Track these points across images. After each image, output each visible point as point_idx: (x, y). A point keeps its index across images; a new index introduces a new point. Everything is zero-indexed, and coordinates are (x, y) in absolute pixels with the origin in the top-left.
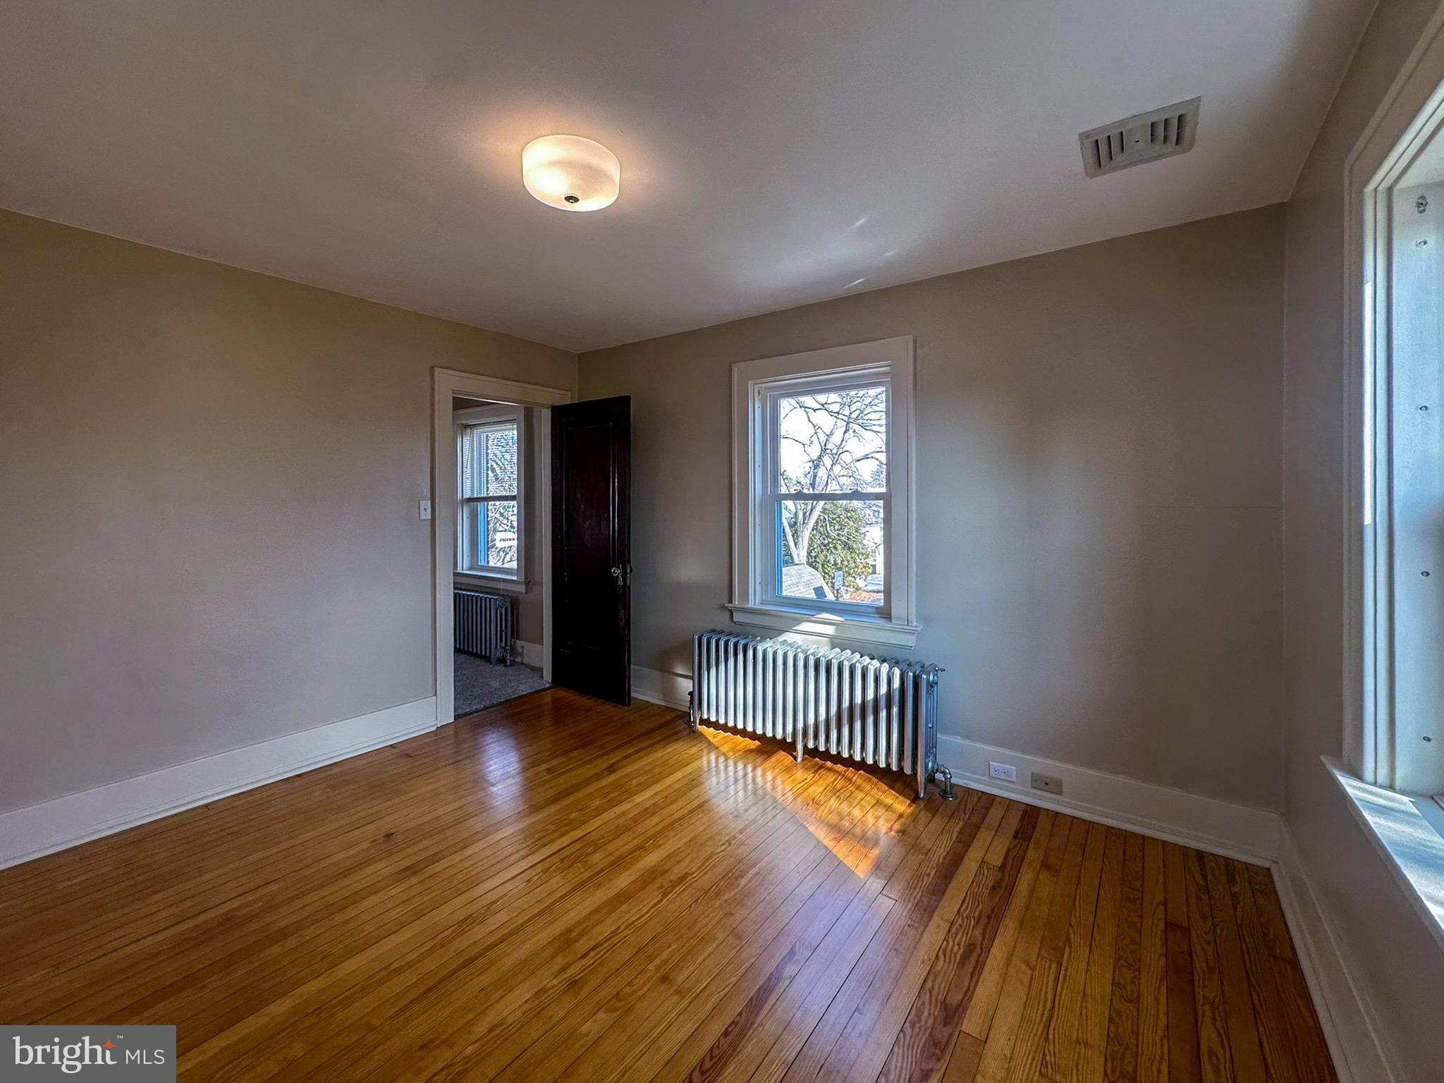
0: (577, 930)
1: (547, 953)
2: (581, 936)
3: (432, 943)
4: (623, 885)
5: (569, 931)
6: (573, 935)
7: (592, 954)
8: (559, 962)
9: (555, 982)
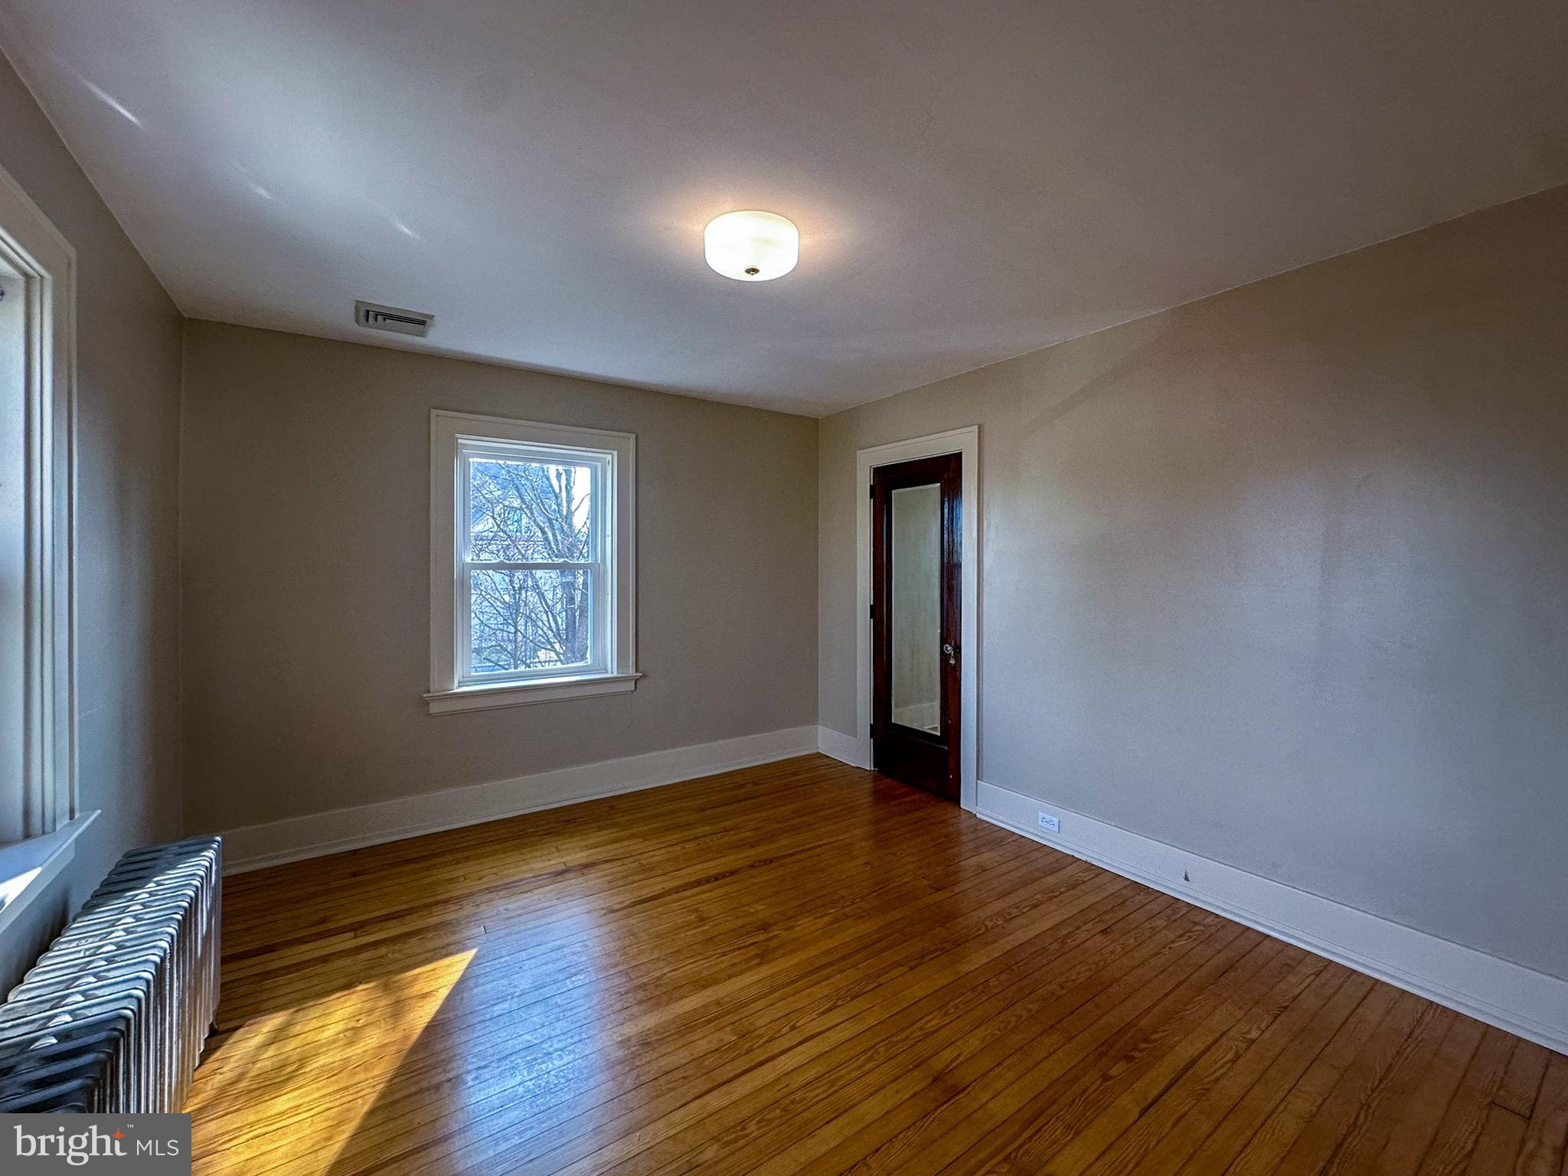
0: (754, 962)
1: (780, 952)
2: (752, 958)
3: (882, 980)
4: (694, 997)
5: (760, 964)
6: (758, 960)
7: (747, 944)
8: (773, 944)
9: (777, 932)
